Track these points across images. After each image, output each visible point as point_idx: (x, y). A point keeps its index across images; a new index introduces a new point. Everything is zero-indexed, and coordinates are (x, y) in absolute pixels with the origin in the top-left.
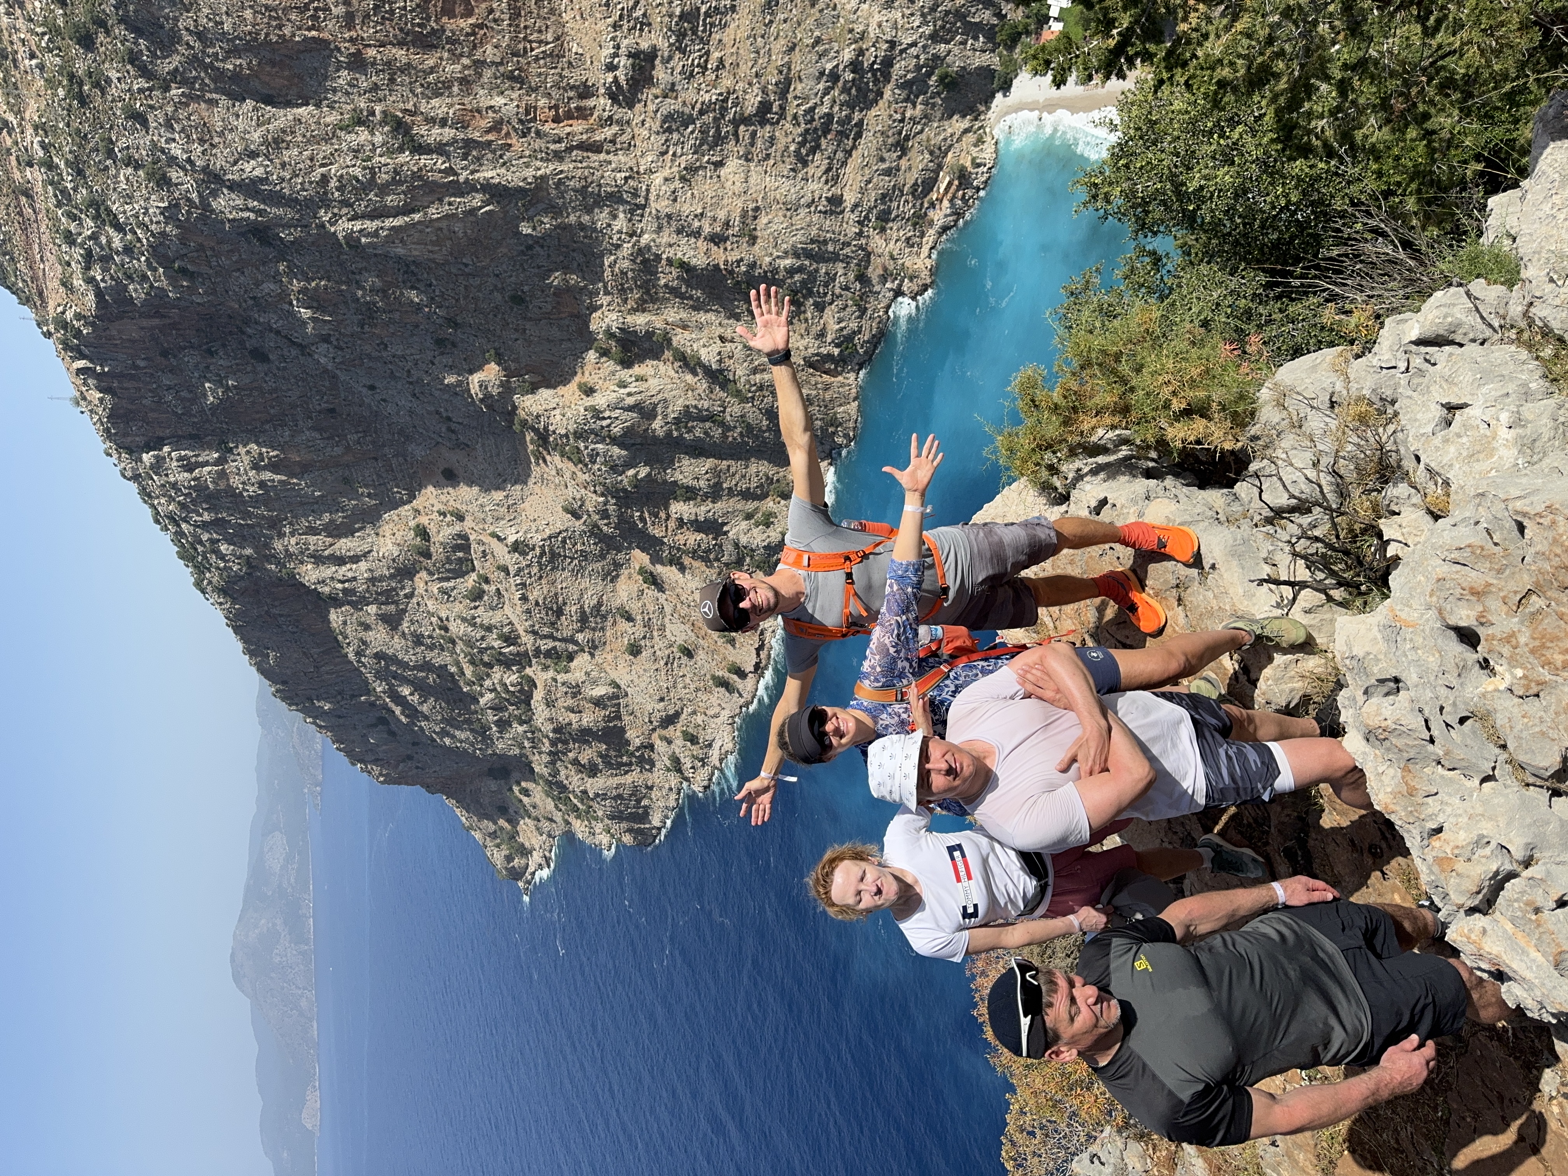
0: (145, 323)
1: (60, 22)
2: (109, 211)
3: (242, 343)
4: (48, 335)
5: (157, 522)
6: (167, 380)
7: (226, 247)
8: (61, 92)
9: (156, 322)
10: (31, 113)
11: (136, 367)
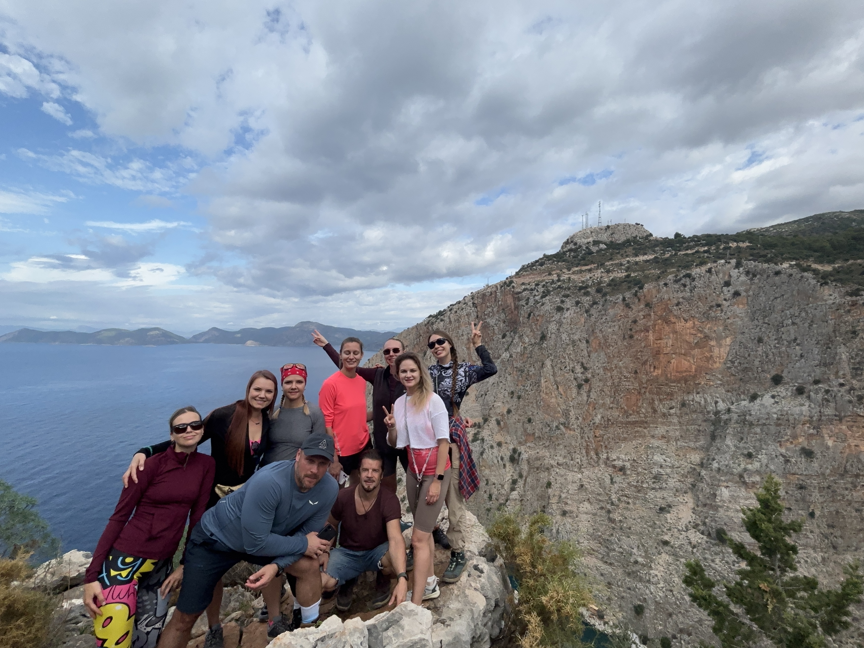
0: (513, 304)
1: (602, 285)
2: (547, 295)
3: (508, 331)
4: (507, 279)
5: (451, 305)
6: (495, 309)
7: (538, 328)
8: (581, 284)
9: (513, 307)
10: (573, 277)
11: (499, 301)
